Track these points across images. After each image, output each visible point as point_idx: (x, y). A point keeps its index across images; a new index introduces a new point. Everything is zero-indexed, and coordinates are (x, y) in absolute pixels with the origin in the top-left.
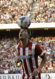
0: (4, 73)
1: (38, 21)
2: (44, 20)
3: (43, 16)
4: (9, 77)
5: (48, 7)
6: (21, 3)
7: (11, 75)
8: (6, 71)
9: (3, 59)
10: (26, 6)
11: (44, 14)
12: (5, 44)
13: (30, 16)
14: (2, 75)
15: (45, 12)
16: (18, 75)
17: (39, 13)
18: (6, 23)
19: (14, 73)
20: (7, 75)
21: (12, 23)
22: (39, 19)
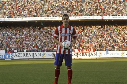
0: (24, 52)
1: (47, 16)
2: (52, 15)
3: (51, 12)
4: (24, 54)
5: (55, 6)
6: (36, 3)
7: (28, 53)
8: (25, 50)
9: (23, 42)
10: (39, 5)
11: (52, 11)
12: (24, 31)
13: (42, 12)
14: (23, 53)
15: (53, 10)
16: (33, 53)
17: (48, 10)
18: (25, 17)
19: (31, 51)
20: (25, 53)
21: (29, 17)
22: (49, 14)
